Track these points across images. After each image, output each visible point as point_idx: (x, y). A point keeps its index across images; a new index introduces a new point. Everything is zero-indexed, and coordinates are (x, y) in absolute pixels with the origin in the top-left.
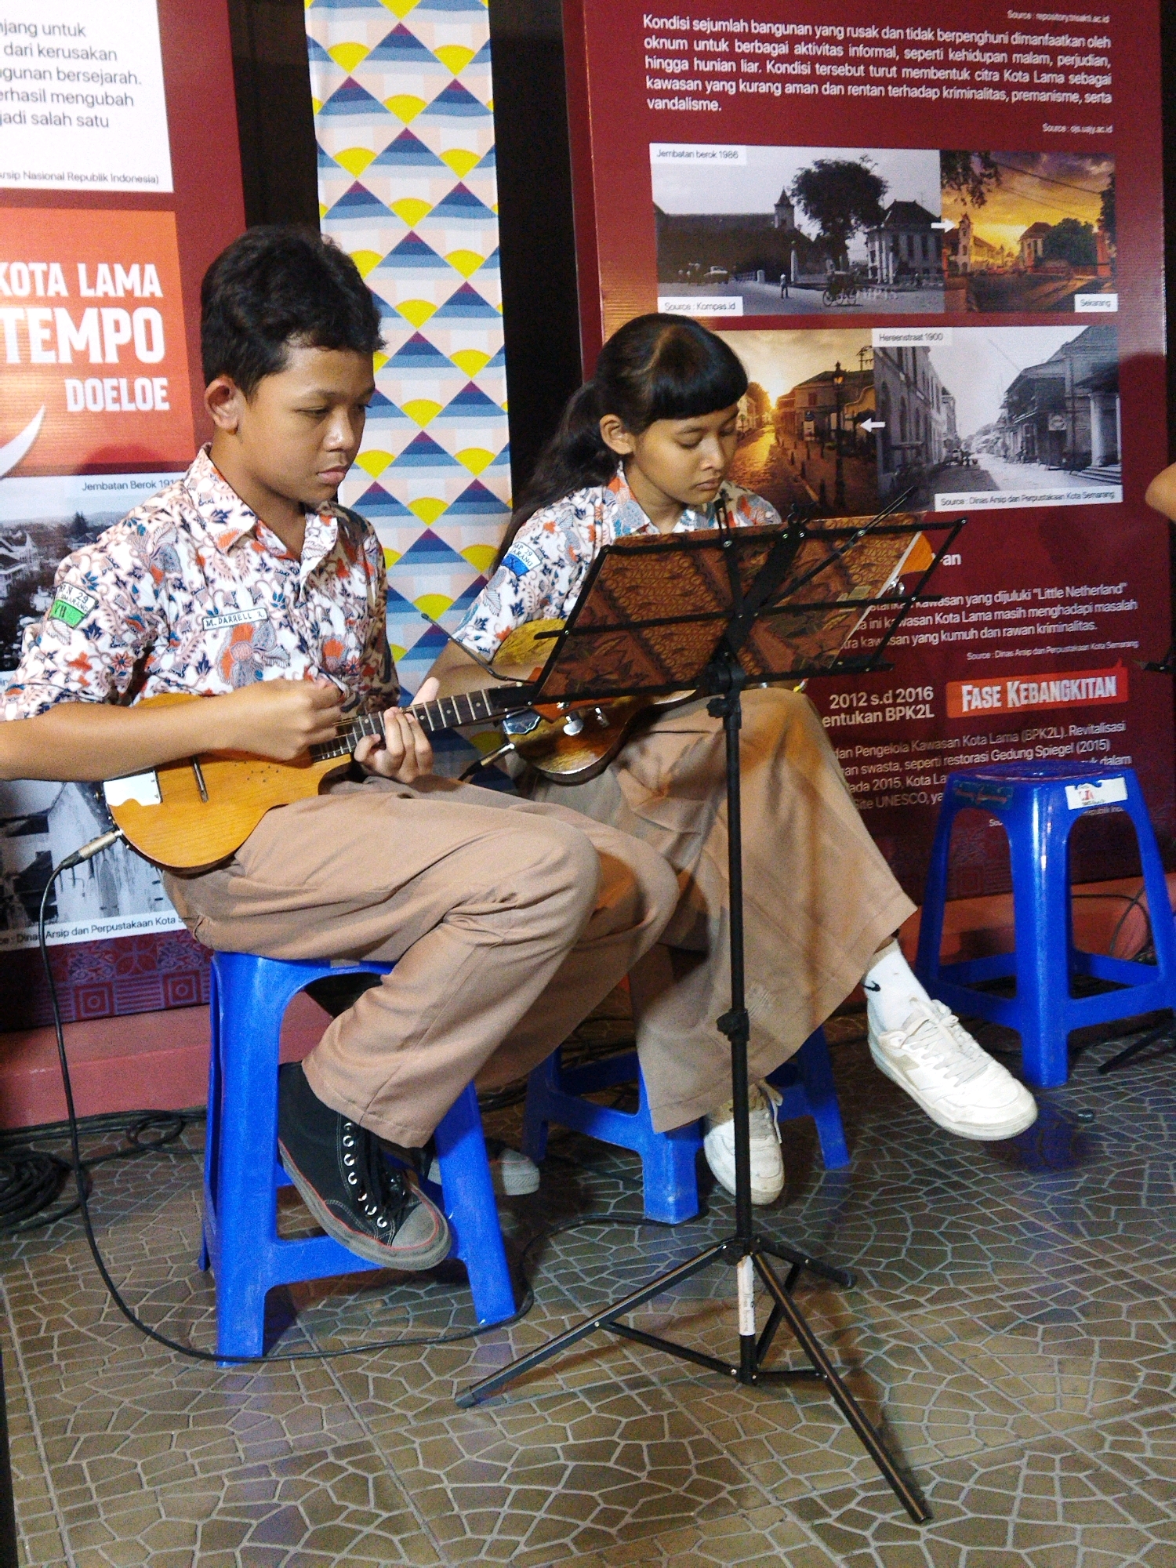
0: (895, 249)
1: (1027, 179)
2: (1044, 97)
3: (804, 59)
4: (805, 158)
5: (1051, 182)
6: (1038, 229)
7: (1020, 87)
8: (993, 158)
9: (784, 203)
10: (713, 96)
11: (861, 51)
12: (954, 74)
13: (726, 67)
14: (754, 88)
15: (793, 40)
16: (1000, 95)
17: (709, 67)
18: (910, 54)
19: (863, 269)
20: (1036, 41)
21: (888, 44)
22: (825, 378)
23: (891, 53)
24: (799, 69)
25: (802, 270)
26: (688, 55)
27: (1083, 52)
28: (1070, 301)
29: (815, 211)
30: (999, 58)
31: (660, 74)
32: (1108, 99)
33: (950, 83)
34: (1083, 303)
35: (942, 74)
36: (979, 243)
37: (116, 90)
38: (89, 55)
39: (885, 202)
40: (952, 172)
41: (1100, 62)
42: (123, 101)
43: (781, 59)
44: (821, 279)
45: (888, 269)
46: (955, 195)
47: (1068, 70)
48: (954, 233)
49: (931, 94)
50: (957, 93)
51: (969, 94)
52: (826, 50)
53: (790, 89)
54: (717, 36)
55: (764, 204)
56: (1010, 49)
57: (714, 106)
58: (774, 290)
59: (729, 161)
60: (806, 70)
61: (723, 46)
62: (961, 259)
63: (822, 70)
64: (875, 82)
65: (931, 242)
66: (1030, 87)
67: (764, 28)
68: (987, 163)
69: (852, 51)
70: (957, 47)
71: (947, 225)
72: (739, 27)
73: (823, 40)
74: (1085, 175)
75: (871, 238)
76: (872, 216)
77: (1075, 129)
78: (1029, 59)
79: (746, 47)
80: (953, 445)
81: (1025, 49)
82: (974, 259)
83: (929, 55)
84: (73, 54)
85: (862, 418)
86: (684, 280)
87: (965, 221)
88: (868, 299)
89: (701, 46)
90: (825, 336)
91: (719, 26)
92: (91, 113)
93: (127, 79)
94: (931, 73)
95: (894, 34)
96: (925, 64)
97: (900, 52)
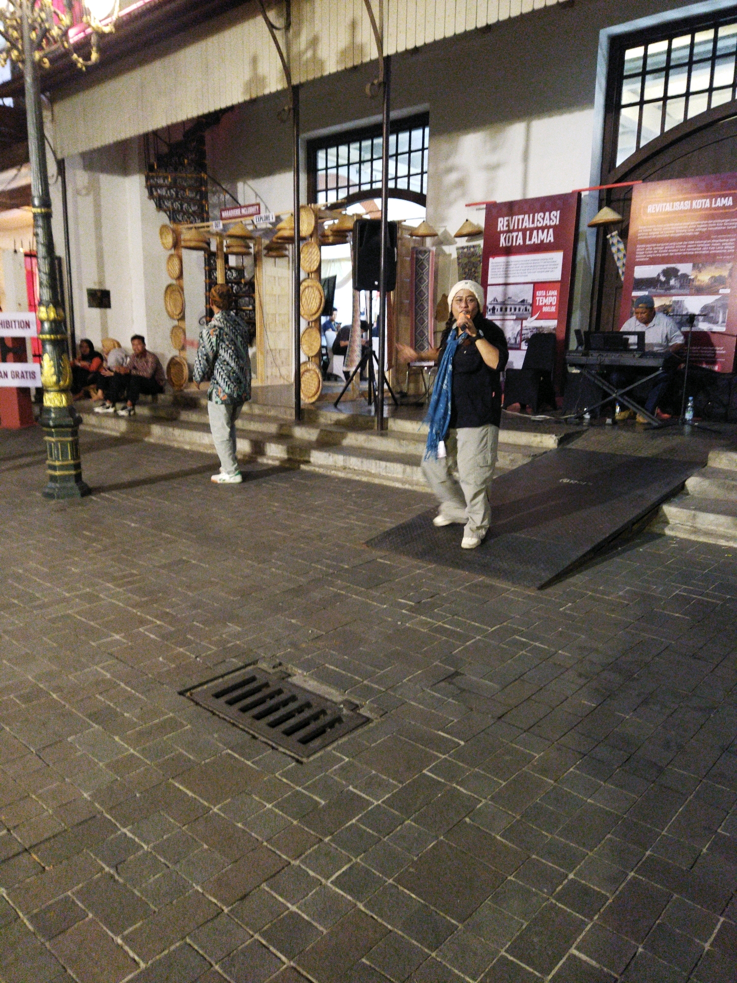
0: (680, 282)
1: (712, 268)
2: (718, 252)
3: (667, 249)
4: (665, 267)
5: (716, 268)
6: (713, 277)
7: (712, 250)
8: (704, 264)
9: (659, 275)
10: (649, 257)
12: (698, 249)
13: (652, 252)
14: (656, 255)
16: (707, 252)
17: (648, 252)
18: (689, 246)
19: (673, 286)
20: (717, 241)
21: (685, 245)
22: (665, 305)
23: (685, 247)
24: (665, 251)
25: (660, 286)
26: (645, 251)
27: (728, 242)
28: (718, 291)
29: (664, 276)
30: (708, 245)
31: (639, 254)
32: (733, 251)
33: (696, 251)
34: (721, 291)
35: (695, 249)
36: (699, 280)
37: (556, 266)
39: (680, 273)
40: (695, 266)
41: (732, 244)
43: (662, 250)
44: (664, 288)
45: (678, 285)
46: (695, 271)
47: (724, 246)
48: (693, 279)
49: (692, 253)
50: (698, 252)
51: (701, 252)
52: (671, 247)
53: (663, 255)
55: (655, 275)
56: (711, 243)
57: (648, 259)
58: (654, 290)
59: (649, 268)
60: (667, 251)
61: (651, 249)
62: (693, 284)
63: (670, 251)
64: (681, 252)
65: (688, 281)
66: (715, 250)
69: (677, 247)
70: (699, 244)
71: (692, 277)
73: (671, 245)
74: (725, 266)
75: (675, 280)
76: (676, 276)
77: (725, 257)
78: (715, 244)
82: (697, 283)
83: (693, 246)
86: (638, 289)
87: (696, 277)
88: (673, 291)
90: (663, 298)
92: (551, 272)
96: (692, 248)
97: (687, 246)
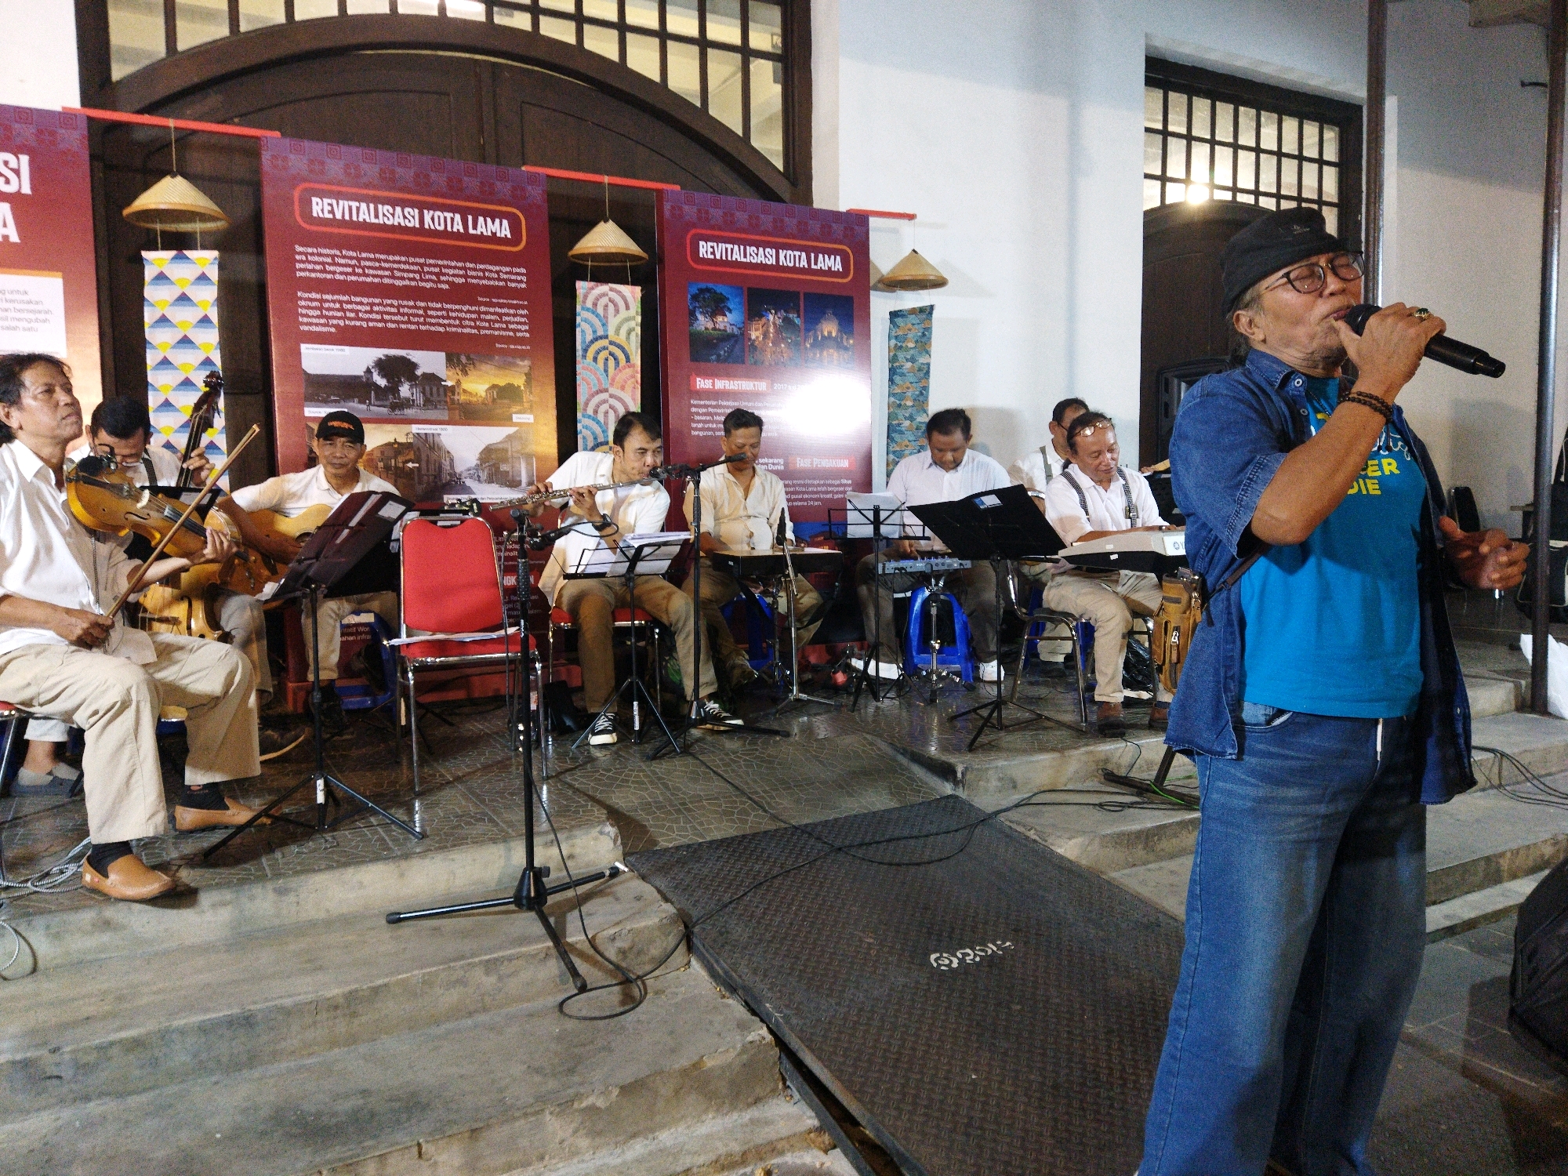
0: (424, 393)
1: (488, 366)
2: (496, 333)
3: (377, 313)
4: (380, 353)
5: (499, 367)
6: (494, 386)
7: (484, 328)
8: (472, 356)
9: (368, 371)
10: (333, 326)
11: (406, 310)
12: (452, 322)
13: (339, 314)
14: (353, 323)
15: (372, 305)
16: (474, 331)
17: (331, 313)
18: (429, 313)
19: (408, 400)
20: (492, 310)
21: (419, 308)
22: (389, 444)
23: (421, 312)
24: (374, 316)
25: (377, 398)
26: (321, 308)
27: (515, 315)
28: (511, 419)
29: (384, 375)
30: (474, 316)
31: (307, 316)
32: (528, 335)
33: (450, 325)
34: (516, 418)
35: (446, 322)
36: (464, 391)
37: (42, 316)
38: (30, 302)
39: (419, 372)
40: (451, 361)
41: (523, 320)
42: (45, 321)
43: (366, 312)
44: (388, 403)
45: (419, 399)
46: (453, 371)
47: (507, 323)
48: (453, 387)
49: (441, 329)
50: (454, 329)
51: (459, 330)
52: (388, 309)
53: (371, 324)
54: (334, 302)
55: (359, 371)
56: (479, 313)
57: (333, 330)
58: (364, 407)
59: (340, 353)
60: (379, 317)
61: (338, 306)
62: (456, 397)
63: (386, 317)
64: (414, 323)
65: (442, 390)
66: (490, 328)
67: (358, 299)
68: (468, 358)
69: (401, 310)
70: (452, 310)
71: (449, 383)
72: (346, 298)
73: (387, 305)
74: (516, 365)
75: (411, 387)
76: (412, 378)
77: (512, 347)
78: (488, 317)
79: (349, 307)
80: (453, 474)
81: (486, 313)
82: (463, 398)
83: (440, 313)
84: (22, 302)
85: (407, 461)
86: (318, 401)
87: (459, 382)
88: (410, 412)
89: (326, 305)
90: (389, 427)
91: (336, 297)
92: (30, 325)
93: (47, 312)
94: (441, 321)
95: (423, 304)
96: (438, 317)
97: (425, 312)
